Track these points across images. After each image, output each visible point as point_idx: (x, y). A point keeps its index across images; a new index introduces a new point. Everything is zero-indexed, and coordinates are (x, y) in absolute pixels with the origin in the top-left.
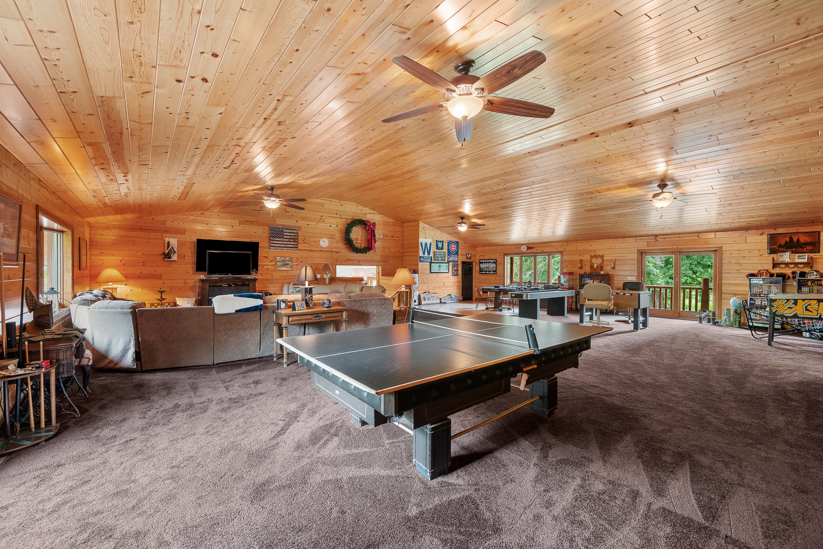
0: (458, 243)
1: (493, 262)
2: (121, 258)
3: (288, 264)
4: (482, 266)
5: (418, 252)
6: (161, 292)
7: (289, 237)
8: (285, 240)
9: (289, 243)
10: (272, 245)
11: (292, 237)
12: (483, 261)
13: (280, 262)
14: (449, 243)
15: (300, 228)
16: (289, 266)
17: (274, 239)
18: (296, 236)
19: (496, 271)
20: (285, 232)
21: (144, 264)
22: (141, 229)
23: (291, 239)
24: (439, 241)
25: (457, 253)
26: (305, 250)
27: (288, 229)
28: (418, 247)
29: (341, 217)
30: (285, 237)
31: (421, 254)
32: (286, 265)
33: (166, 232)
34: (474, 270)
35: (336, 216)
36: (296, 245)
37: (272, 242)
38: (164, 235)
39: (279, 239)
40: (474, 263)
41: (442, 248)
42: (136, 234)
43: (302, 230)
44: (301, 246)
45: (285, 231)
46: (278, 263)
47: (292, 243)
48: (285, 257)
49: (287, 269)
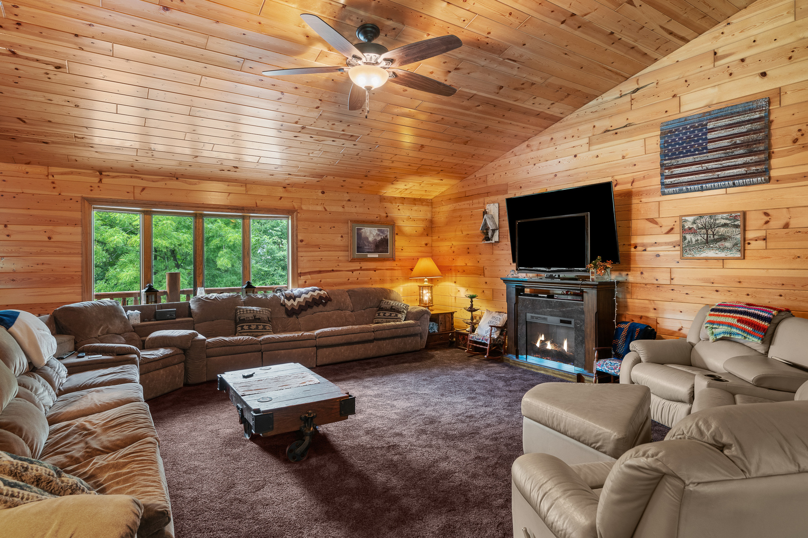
3: (723, 238)
7: (725, 143)
8: (711, 156)
9: (726, 163)
10: (668, 181)
11: (738, 140)
13: (696, 233)
16: (728, 244)
17: (674, 162)
18: (758, 131)
20: (713, 130)
27: (726, 116)
30: (711, 146)
32: (716, 241)
33: (488, 194)
36: (757, 163)
37: (667, 172)
38: (485, 199)
39: (690, 159)
43: (788, 99)
44: (780, 166)
45: (710, 125)
46: (688, 237)
47: (740, 161)
48: (711, 216)
49: (722, 255)
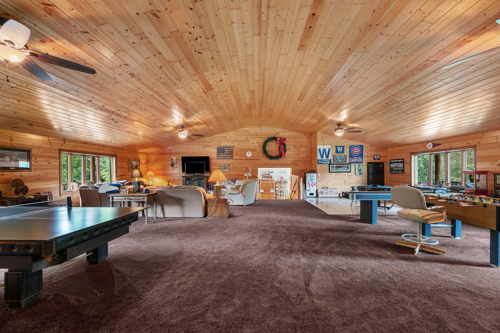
0: (362, 146)
1: (401, 162)
2: (157, 167)
3: (227, 168)
5: (316, 156)
6: (169, 182)
7: (227, 152)
8: (225, 154)
9: (227, 156)
11: (229, 152)
12: (393, 161)
13: (223, 167)
14: (351, 148)
15: (234, 146)
16: (227, 169)
17: (219, 154)
18: (231, 151)
19: (403, 170)
20: (225, 150)
22: (163, 154)
23: (229, 153)
24: (339, 147)
25: (361, 155)
26: (237, 159)
27: (227, 148)
29: (260, 137)
30: (225, 152)
32: (226, 168)
33: (172, 154)
34: (385, 170)
35: (257, 137)
36: (231, 156)
37: (218, 156)
38: (171, 156)
39: (222, 154)
40: (385, 164)
41: (343, 152)
42: (162, 156)
43: (235, 147)
44: (234, 157)
45: (225, 149)
46: (221, 167)
47: (229, 156)
48: (225, 164)
49: (227, 171)
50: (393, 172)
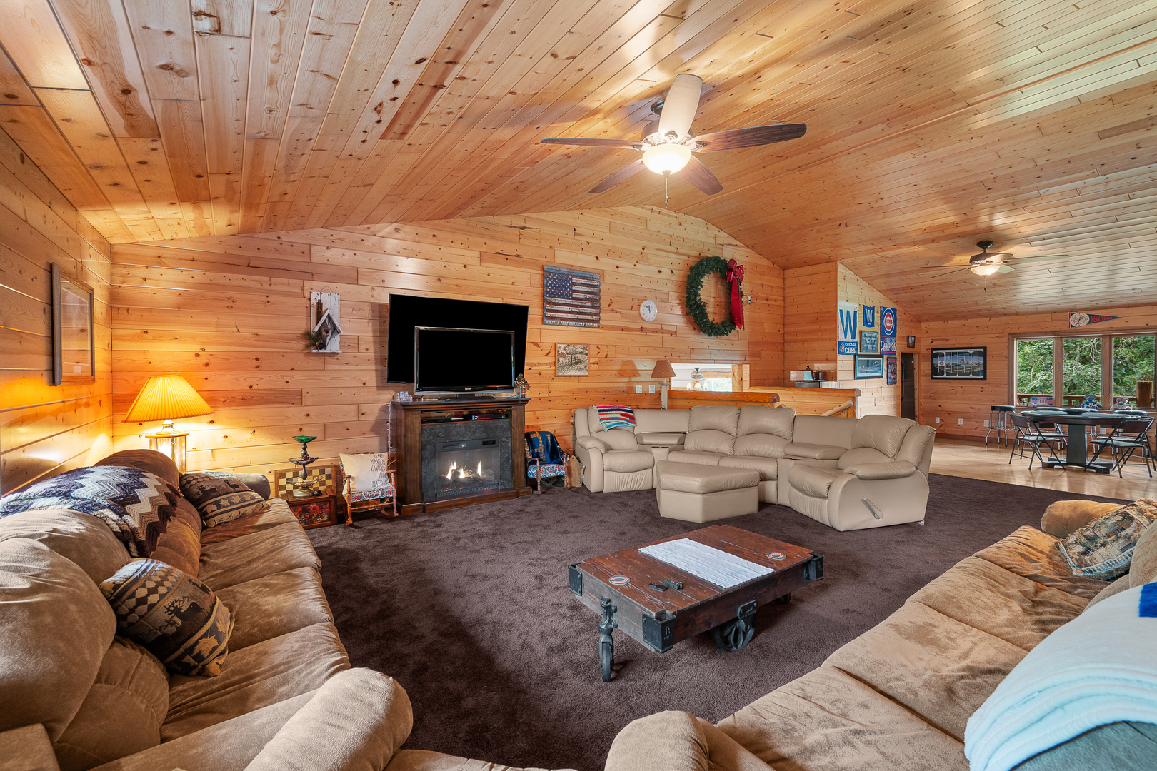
0: (895, 310)
1: (979, 354)
2: (197, 348)
3: (580, 362)
4: (939, 362)
5: (835, 330)
6: (305, 442)
7: (581, 296)
8: (575, 302)
9: (581, 310)
10: (549, 314)
11: (588, 296)
12: (944, 352)
13: (565, 357)
14: (884, 311)
15: (603, 273)
16: (582, 366)
17: (553, 300)
18: (595, 294)
19: (984, 372)
20: (575, 284)
21: (257, 363)
22: (249, 266)
23: (586, 299)
24: (868, 308)
25: (894, 336)
26: (613, 328)
27: (581, 277)
28: (835, 321)
29: (680, 251)
30: (575, 295)
31: (841, 337)
32: (576, 363)
33: (312, 275)
34: (916, 371)
35: (669, 248)
36: (595, 314)
37: (548, 307)
38: (308, 284)
39: (562, 301)
40: (916, 357)
41: (873, 325)
42: (235, 278)
43: (608, 279)
44: (605, 318)
45: (574, 280)
46: (561, 359)
47: (589, 310)
48: (574, 345)
49: (579, 373)
50: (945, 376)
